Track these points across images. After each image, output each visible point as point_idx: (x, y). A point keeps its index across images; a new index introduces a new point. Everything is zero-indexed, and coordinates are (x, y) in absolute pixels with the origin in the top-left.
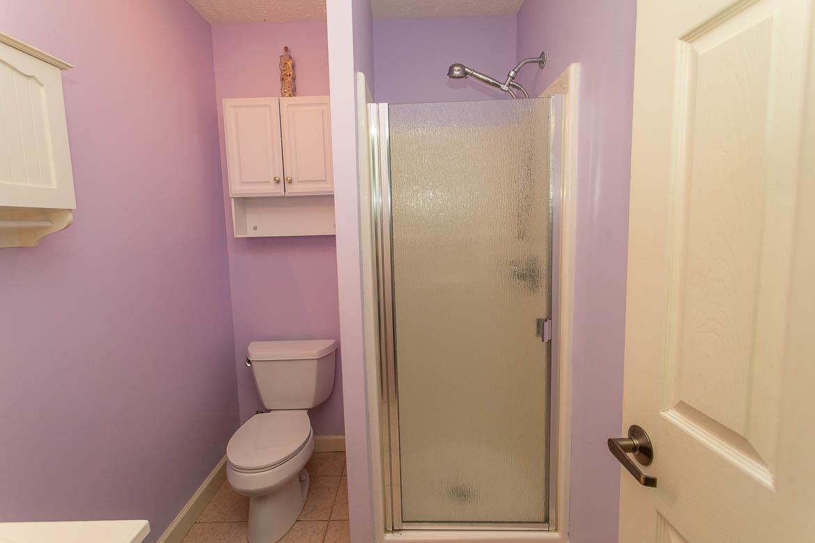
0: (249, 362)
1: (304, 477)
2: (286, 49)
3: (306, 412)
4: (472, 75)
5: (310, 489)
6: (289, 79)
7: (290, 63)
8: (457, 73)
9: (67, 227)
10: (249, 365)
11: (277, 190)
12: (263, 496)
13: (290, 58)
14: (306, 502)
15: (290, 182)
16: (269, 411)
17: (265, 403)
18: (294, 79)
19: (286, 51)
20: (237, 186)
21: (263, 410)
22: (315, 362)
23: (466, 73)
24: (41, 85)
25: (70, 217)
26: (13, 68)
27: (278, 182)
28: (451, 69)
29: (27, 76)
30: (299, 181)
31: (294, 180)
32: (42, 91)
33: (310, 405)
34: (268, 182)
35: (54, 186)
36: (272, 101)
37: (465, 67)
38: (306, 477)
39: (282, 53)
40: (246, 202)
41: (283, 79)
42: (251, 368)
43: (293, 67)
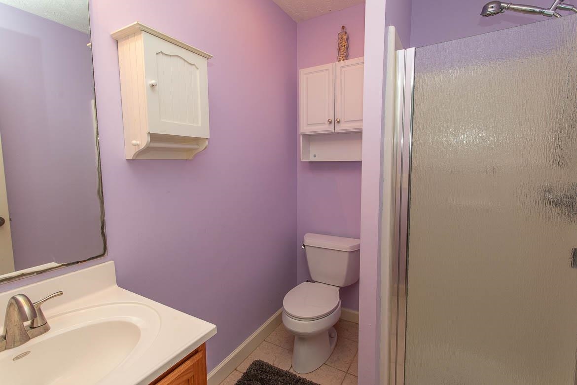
0: (304, 246)
1: (333, 335)
2: (343, 27)
3: (338, 289)
4: (509, 8)
5: (336, 345)
6: (344, 48)
7: (345, 37)
8: (490, 10)
9: (205, 149)
10: (304, 248)
11: (329, 129)
12: (303, 338)
13: (346, 33)
14: (333, 353)
15: (339, 122)
16: (314, 282)
17: (312, 276)
18: (347, 48)
19: (343, 29)
20: (305, 128)
21: (310, 280)
22: (347, 254)
23: (502, 8)
24: (198, 69)
25: (207, 143)
26: (185, 61)
27: (330, 123)
28: (485, 8)
29: (191, 64)
30: (345, 121)
31: (342, 120)
32: (198, 72)
33: (341, 285)
34: (324, 123)
35: (200, 125)
36: (330, 66)
37: (500, 3)
38: (335, 334)
39: (340, 30)
40: (311, 138)
41: (339, 50)
42: (305, 249)
43: (347, 39)
